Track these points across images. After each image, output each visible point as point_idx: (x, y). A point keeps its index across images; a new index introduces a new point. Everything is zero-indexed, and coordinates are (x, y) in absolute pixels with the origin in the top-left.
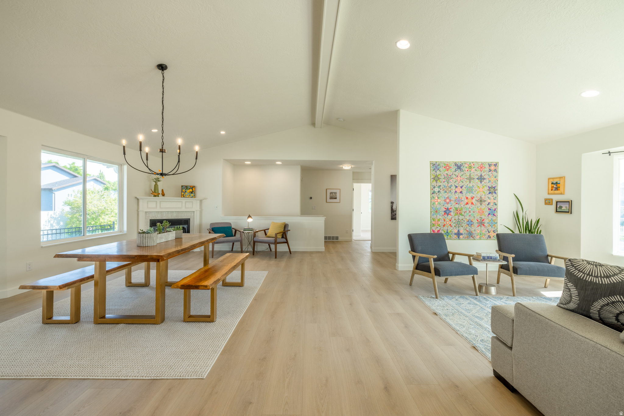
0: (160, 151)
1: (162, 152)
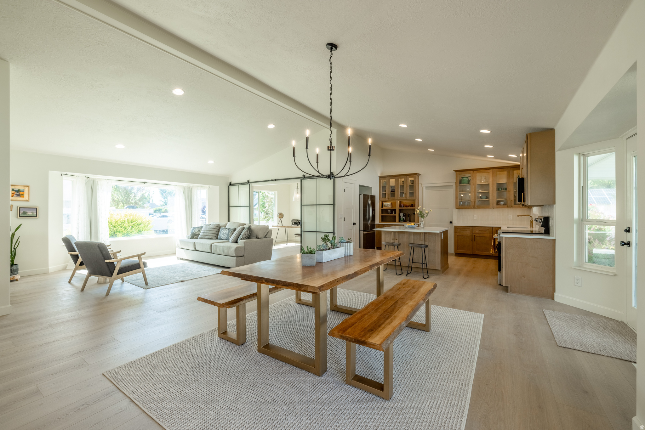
0: (328, 150)
1: (331, 150)
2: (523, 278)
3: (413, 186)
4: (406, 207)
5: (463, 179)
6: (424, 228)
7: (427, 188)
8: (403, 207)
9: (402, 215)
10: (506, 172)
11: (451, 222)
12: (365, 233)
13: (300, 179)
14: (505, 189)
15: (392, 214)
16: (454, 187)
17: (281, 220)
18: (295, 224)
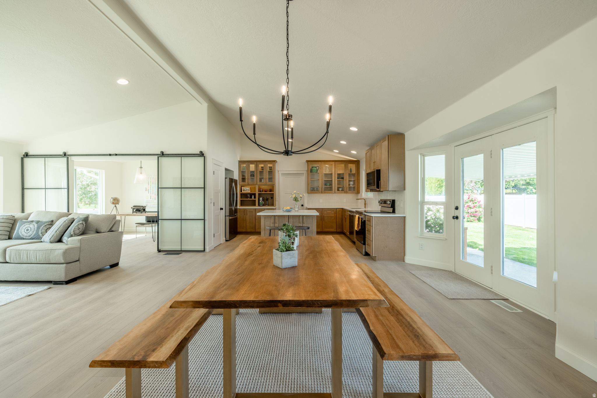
2: (386, 248)
3: (271, 172)
4: (265, 191)
5: (313, 168)
6: (298, 211)
7: (284, 174)
8: (262, 192)
9: (261, 199)
10: (343, 165)
11: (302, 205)
12: (230, 218)
13: (157, 156)
14: (342, 178)
15: (252, 198)
16: (305, 174)
17: (116, 206)
18: (138, 211)
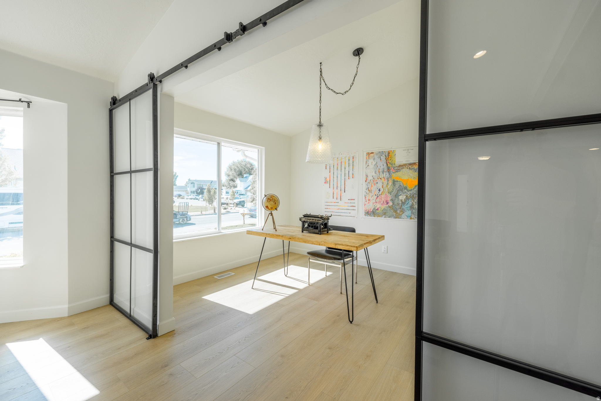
17: (271, 214)
18: (312, 227)
